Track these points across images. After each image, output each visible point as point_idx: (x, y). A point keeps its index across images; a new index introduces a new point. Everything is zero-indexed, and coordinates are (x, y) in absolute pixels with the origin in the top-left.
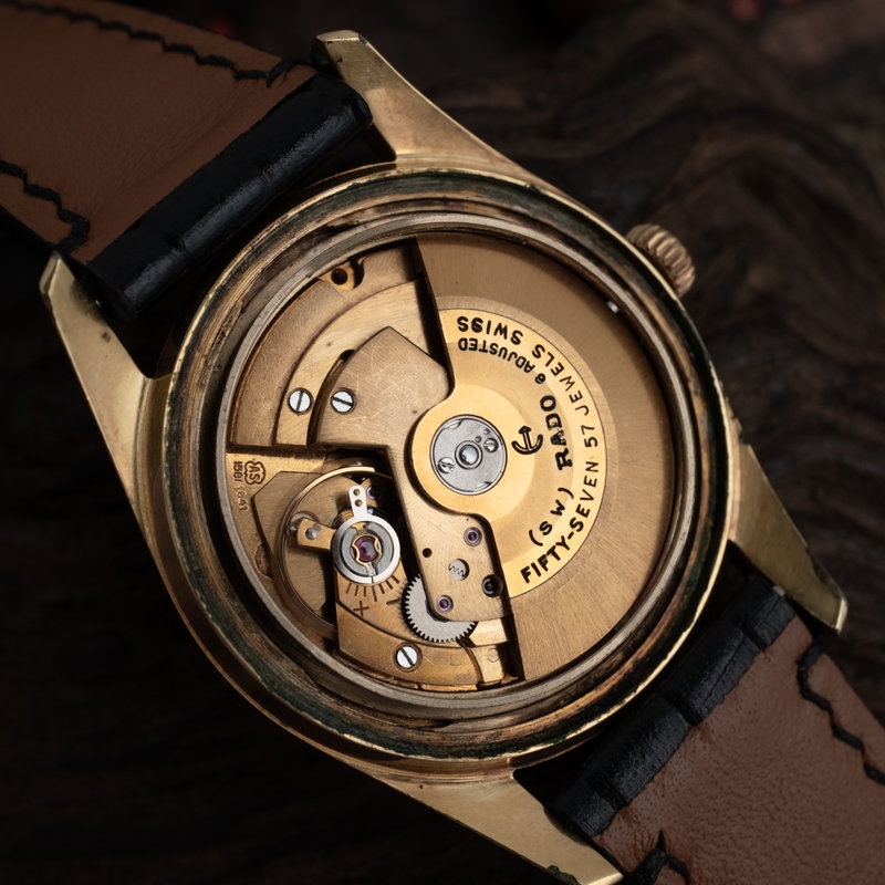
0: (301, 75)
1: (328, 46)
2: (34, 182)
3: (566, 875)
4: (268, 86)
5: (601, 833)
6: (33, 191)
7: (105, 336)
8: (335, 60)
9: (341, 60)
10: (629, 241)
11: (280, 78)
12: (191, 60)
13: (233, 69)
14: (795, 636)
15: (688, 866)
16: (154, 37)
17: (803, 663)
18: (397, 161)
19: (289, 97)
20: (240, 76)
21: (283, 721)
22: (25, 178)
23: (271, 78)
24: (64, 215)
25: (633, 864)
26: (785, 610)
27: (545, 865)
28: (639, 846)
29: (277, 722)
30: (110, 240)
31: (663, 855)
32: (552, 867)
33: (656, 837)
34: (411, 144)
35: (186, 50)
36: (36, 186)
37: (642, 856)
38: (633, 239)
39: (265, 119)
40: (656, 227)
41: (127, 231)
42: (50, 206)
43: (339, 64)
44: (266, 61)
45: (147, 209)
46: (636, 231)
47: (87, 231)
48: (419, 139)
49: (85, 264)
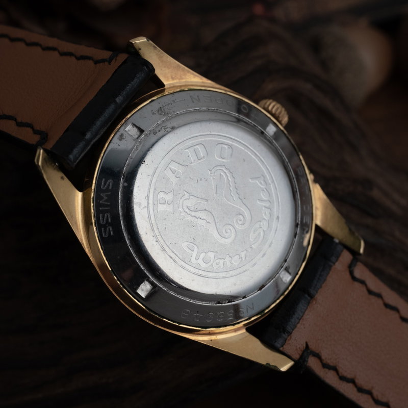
0: (122, 57)
1: (135, 45)
2: (20, 121)
3: (273, 366)
4: (110, 64)
5: (282, 346)
6: (20, 125)
7: (62, 178)
8: (138, 49)
9: (140, 49)
10: (261, 107)
11: (114, 60)
12: (73, 59)
13: (93, 60)
14: (346, 257)
15: (320, 354)
16: (54, 49)
17: (351, 268)
18: (166, 87)
19: (119, 67)
20: (96, 62)
21: (155, 323)
22: (16, 120)
23: (110, 61)
24: (36, 132)
25: (297, 357)
26: (340, 247)
27: (264, 363)
28: (298, 350)
29: (152, 324)
30: (57, 138)
31: (309, 351)
32: (267, 364)
33: (305, 345)
34: (171, 79)
35: (70, 54)
36: (21, 122)
37: (300, 353)
38: (262, 106)
39: (111, 77)
40: (271, 101)
41: (64, 133)
42: (29, 130)
43: (140, 51)
44: (107, 54)
45: (71, 122)
46: (263, 102)
47: (47, 137)
48: (173, 76)
49: (49, 149)
